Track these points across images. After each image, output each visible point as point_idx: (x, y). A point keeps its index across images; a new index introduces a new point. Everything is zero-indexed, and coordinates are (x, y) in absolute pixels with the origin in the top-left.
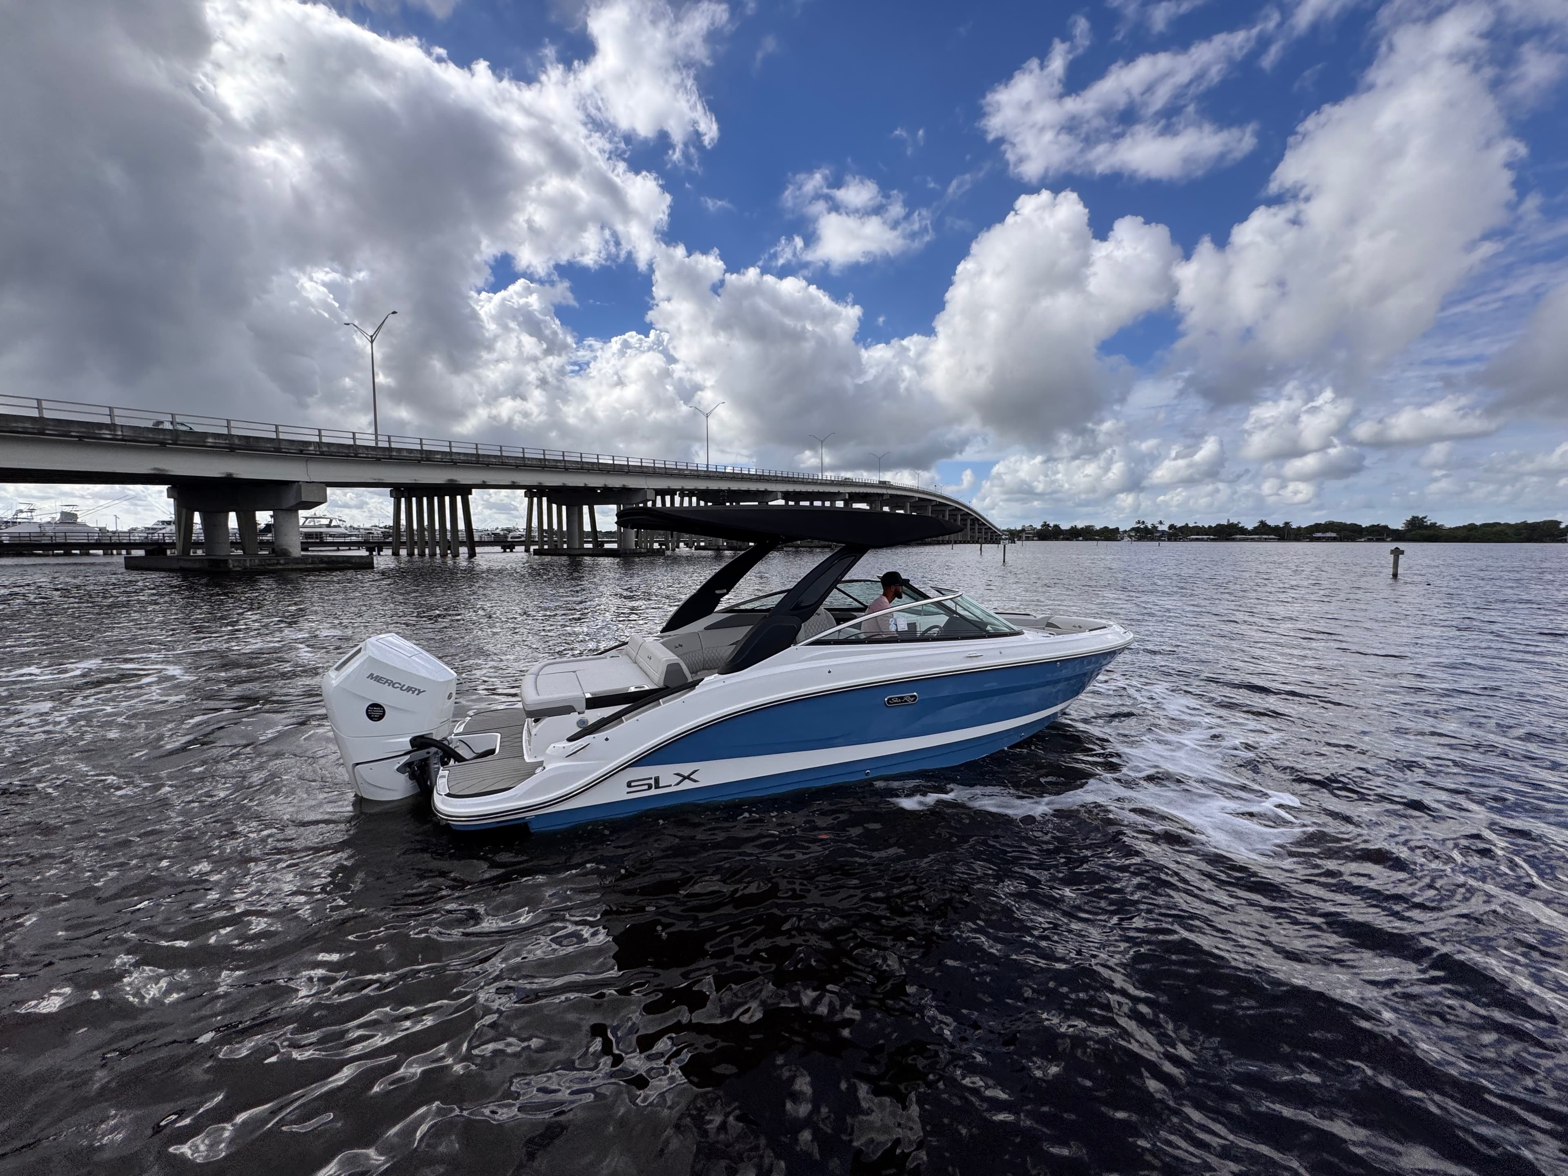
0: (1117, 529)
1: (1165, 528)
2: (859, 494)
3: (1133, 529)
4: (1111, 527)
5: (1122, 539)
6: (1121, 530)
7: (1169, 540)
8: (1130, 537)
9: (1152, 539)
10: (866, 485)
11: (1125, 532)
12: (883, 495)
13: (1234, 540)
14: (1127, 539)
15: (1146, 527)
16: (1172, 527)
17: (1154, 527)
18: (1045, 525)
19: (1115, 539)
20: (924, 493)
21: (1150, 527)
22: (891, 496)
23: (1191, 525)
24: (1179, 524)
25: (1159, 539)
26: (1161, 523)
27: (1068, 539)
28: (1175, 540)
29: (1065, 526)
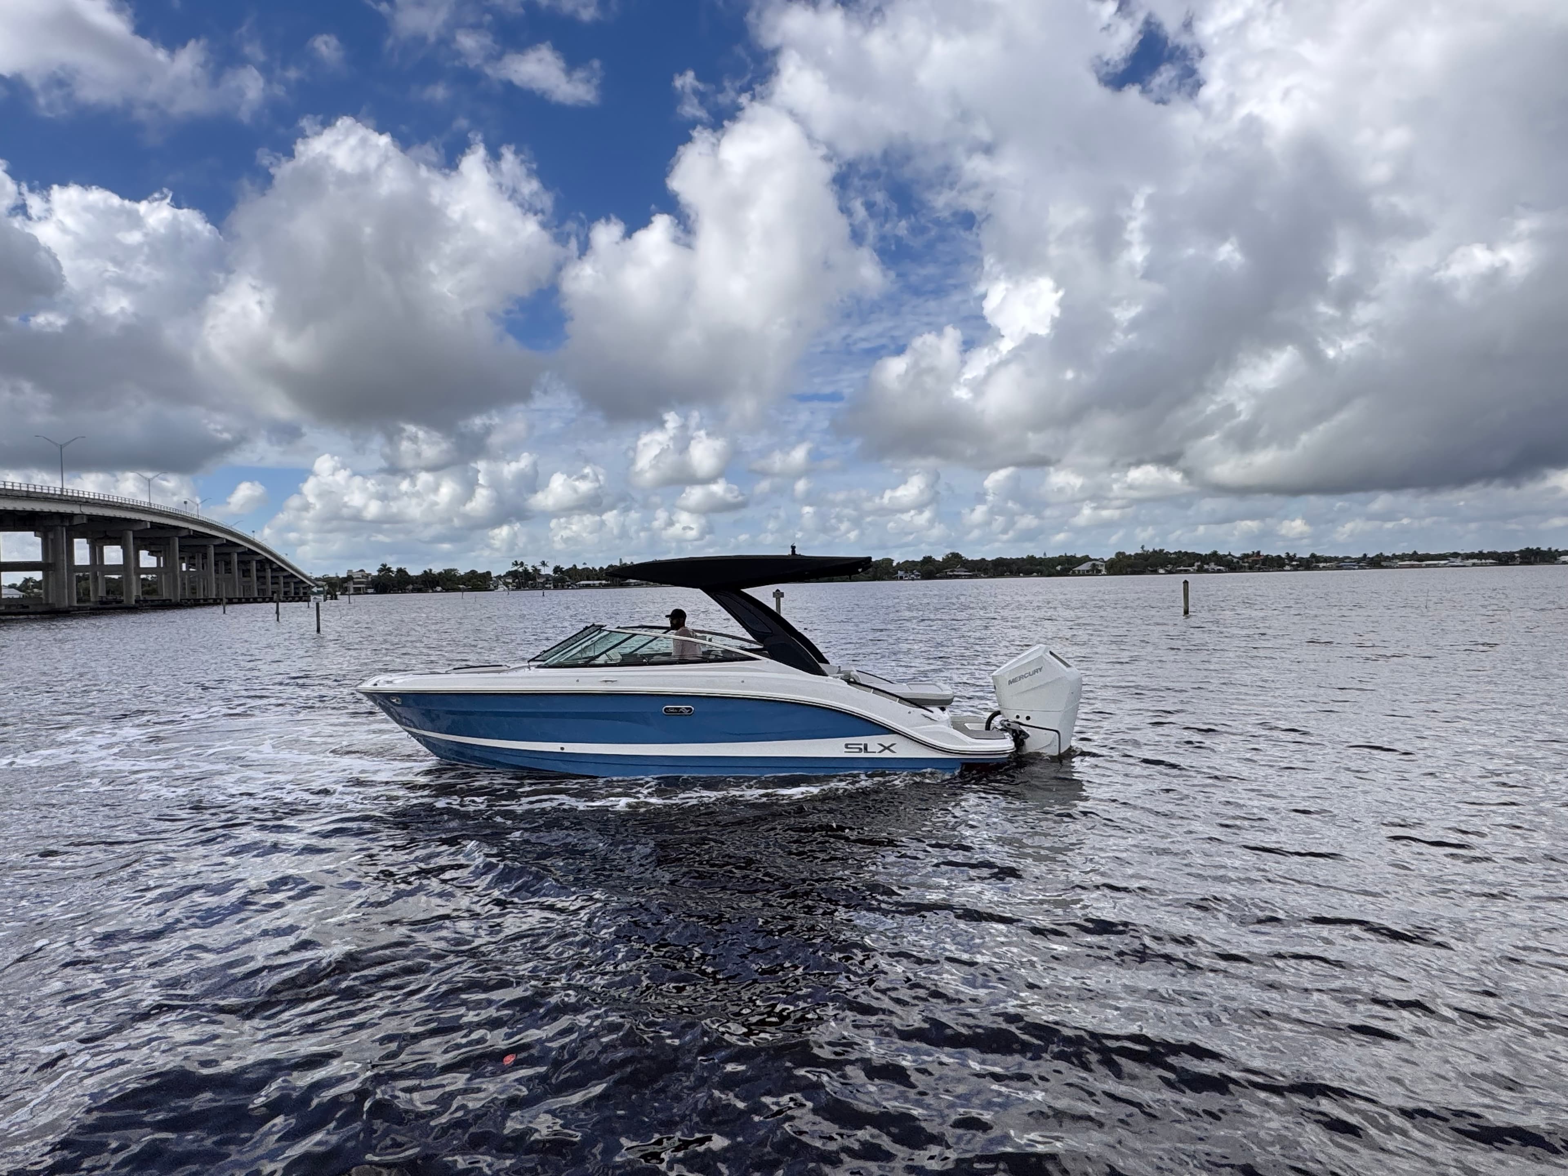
0: (489, 573)
1: (548, 571)
2: (13, 513)
3: (509, 574)
4: (480, 570)
5: (496, 587)
6: (494, 575)
7: (556, 587)
8: (506, 584)
9: (534, 587)
10: (29, 496)
11: (499, 577)
12: (72, 516)
13: (628, 585)
14: (501, 588)
15: (526, 571)
16: (557, 569)
17: (536, 570)
18: (385, 569)
19: (487, 589)
20: (161, 514)
21: (530, 570)
22: (91, 518)
23: (580, 567)
24: (566, 566)
25: (543, 587)
26: (544, 564)
27: (420, 591)
28: (563, 588)
29: (415, 571)
